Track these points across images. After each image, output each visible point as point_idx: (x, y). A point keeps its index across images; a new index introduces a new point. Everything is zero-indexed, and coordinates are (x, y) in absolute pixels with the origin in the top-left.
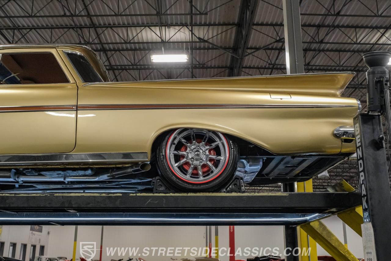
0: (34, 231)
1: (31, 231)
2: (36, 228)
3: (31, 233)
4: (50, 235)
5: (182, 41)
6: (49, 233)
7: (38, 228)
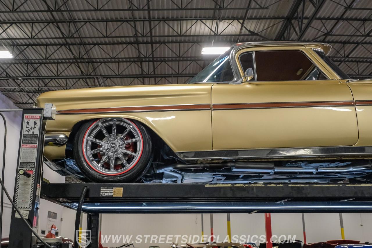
0: (51, 218)
1: (49, 218)
2: (52, 215)
3: (48, 219)
4: (62, 221)
5: (231, 34)
6: (61, 220)
7: (53, 215)
